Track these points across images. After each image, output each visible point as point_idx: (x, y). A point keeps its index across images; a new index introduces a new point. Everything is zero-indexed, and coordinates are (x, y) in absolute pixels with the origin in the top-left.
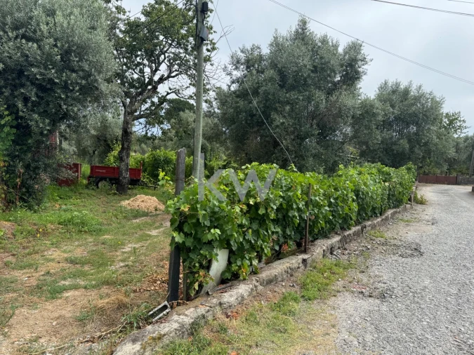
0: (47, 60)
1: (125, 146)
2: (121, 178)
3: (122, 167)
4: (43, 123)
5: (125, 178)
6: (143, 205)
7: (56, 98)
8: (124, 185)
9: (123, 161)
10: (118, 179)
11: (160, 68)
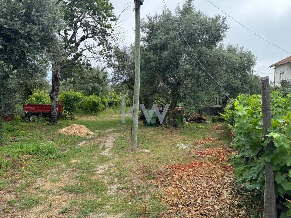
0: (12, 13)
1: (56, 88)
2: (52, 113)
3: (53, 104)
4: (9, 68)
5: (55, 112)
6: (77, 132)
7: (20, 47)
8: (55, 118)
9: (54, 100)
10: (50, 114)
11: (77, 32)
